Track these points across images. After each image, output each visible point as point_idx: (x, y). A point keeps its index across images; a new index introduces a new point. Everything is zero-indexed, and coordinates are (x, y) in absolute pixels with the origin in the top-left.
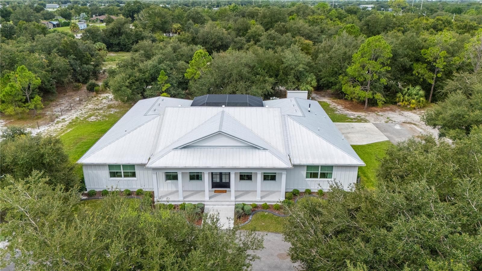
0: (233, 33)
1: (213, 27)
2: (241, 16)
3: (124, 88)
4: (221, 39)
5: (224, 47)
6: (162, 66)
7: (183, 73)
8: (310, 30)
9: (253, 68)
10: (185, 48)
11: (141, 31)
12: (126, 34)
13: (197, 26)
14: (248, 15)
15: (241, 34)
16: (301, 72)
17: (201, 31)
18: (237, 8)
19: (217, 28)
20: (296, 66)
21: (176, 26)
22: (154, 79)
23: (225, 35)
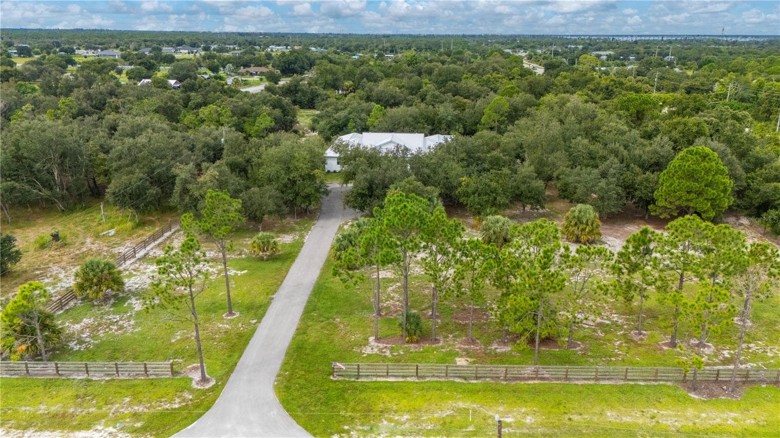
0: (406, 92)
1: (386, 85)
2: (416, 73)
3: (326, 131)
4: (394, 97)
5: (397, 104)
6: (351, 116)
7: (365, 122)
8: (479, 90)
9: (415, 118)
10: (365, 105)
11: (316, 89)
12: (303, 91)
13: (371, 84)
14: (426, 72)
15: (414, 92)
16: (450, 122)
17: (376, 90)
19: (391, 87)
21: (348, 83)
22: (345, 125)
23: (398, 94)
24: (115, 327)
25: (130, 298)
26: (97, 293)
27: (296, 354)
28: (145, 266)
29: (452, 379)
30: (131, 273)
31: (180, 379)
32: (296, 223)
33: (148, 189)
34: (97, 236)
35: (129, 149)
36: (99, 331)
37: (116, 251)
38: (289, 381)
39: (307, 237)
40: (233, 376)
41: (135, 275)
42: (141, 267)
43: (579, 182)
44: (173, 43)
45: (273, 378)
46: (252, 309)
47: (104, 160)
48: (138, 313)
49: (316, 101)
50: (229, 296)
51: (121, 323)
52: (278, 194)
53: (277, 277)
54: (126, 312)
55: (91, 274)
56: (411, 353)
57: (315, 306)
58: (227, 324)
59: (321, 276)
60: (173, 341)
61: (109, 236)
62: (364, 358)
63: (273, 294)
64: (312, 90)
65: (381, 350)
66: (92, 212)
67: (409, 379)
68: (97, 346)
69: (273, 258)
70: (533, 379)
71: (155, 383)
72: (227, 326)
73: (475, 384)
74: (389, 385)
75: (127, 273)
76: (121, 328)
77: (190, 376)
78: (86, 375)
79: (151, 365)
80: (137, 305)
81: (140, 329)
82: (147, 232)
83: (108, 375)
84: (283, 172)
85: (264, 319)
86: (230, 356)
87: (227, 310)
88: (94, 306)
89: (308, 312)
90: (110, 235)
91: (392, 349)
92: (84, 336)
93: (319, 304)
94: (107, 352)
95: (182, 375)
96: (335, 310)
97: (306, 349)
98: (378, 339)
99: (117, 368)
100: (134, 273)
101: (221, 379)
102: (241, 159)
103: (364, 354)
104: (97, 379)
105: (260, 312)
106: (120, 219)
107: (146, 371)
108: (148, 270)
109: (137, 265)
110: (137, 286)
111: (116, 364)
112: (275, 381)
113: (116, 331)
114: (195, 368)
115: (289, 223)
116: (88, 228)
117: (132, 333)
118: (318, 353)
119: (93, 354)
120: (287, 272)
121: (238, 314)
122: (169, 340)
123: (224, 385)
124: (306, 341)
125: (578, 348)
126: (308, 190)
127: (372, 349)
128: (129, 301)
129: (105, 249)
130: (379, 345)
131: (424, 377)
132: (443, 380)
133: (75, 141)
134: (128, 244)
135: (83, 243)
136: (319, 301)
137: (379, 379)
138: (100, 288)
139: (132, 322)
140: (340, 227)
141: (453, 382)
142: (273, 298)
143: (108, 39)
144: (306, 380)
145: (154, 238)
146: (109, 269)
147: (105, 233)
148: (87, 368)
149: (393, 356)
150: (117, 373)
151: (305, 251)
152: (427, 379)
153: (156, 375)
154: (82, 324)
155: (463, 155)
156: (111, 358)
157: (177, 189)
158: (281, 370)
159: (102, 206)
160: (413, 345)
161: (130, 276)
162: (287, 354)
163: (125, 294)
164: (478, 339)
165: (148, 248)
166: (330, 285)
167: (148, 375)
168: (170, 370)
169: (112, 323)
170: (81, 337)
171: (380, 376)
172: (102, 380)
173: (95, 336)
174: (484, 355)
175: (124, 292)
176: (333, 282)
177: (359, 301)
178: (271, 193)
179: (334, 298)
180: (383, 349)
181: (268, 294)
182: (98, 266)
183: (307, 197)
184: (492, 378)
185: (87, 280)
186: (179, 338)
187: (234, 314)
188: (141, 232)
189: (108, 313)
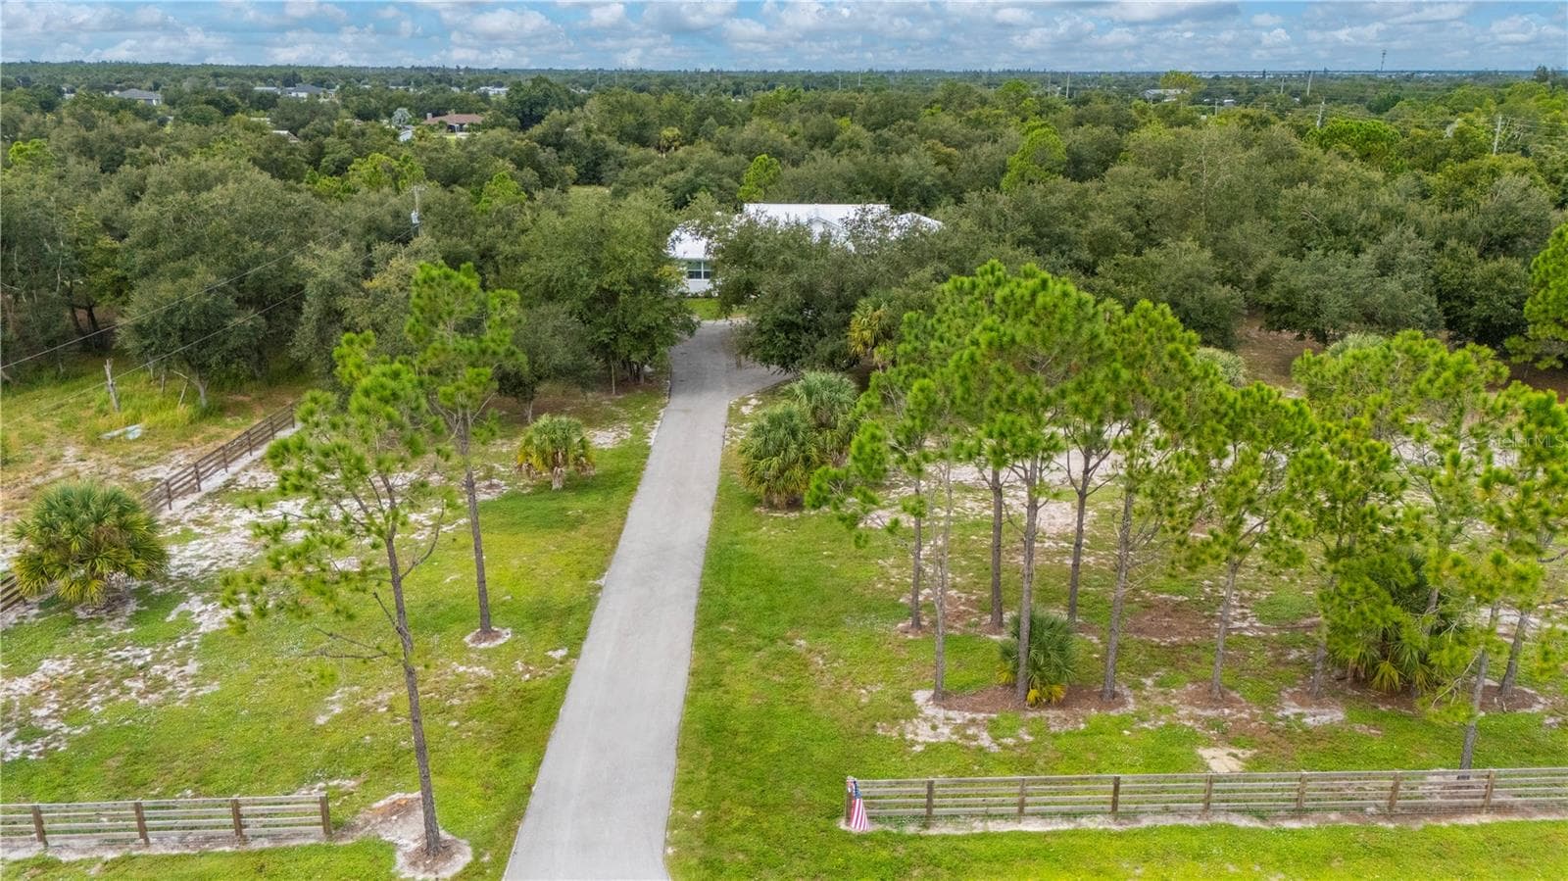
0: (804, 143)
1: (763, 130)
4: (781, 154)
6: (702, 179)
7: (733, 194)
9: (849, 183)
10: (725, 161)
11: (602, 141)
12: (574, 145)
13: (724, 129)
14: (832, 110)
15: (818, 146)
17: (738, 138)
18: (799, 97)
19: (772, 131)
20: (921, 178)
21: (670, 133)
23: (789, 145)
24: (140, 684)
25: (184, 598)
26: (85, 582)
27: (709, 750)
28: (226, 512)
29: (1222, 820)
30: (186, 531)
31: (355, 848)
32: (618, 404)
33: (228, 317)
34: (95, 441)
35: (178, 219)
36: (88, 696)
37: (145, 475)
38: (709, 842)
39: (653, 434)
40: (526, 829)
41: (197, 536)
42: (216, 513)
43: (1326, 286)
44: (275, 79)
45: (659, 834)
46: (547, 618)
47: (114, 251)
48: (210, 641)
49: (604, 167)
50: (482, 582)
51: (156, 670)
52: (574, 325)
53: (600, 531)
54: (176, 639)
55: (65, 529)
56: (1056, 736)
57: (726, 605)
58: (479, 663)
59: (718, 527)
60: (321, 720)
61: (130, 442)
62: (918, 757)
63: (598, 575)
64: (594, 141)
65: (960, 729)
66: (82, 387)
67: (1087, 823)
68: (81, 745)
69: (578, 485)
70: (1476, 810)
71: (270, 868)
72: (482, 671)
73: (1302, 835)
74: (1033, 845)
75: (177, 529)
76: (158, 684)
77: (387, 838)
78: (40, 845)
79: (252, 804)
80: (209, 617)
81: (216, 686)
82: (231, 429)
83: (112, 843)
84: (583, 270)
85: (586, 646)
86: (505, 764)
87: (477, 622)
88: (75, 622)
89: (710, 624)
90: (131, 437)
91: (993, 727)
92: (43, 712)
93: (734, 600)
94: (112, 763)
95: (359, 835)
96: (785, 616)
97: (736, 733)
98: (942, 697)
99: (141, 819)
100: (197, 530)
101: (491, 842)
102: (468, 247)
103: (913, 743)
104: (74, 857)
105: (572, 623)
106: (157, 399)
107: (239, 826)
108: (235, 522)
109: (204, 510)
110: (205, 564)
111: (138, 808)
112: (667, 843)
113: (140, 694)
114: (402, 810)
115: (599, 404)
116: (70, 424)
117: (192, 699)
118: (774, 748)
119: (67, 772)
120: (624, 517)
121: (507, 635)
122: (310, 719)
123: (500, 863)
124: (728, 709)
125: (1537, 708)
126: (646, 318)
127: (934, 728)
128: (183, 607)
129: (116, 471)
130: (951, 714)
131: (1133, 816)
132: (1193, 822)
133: (37, 205)
134: (181, 458)
135: (54, 459)
136: (730, 591)
137: (993, 827)
138: (93, 569)
139: (192, 667)
140: (731, 409)
141: (1232, 829)
142: (600, 588)
143: (136, 74)
144: (763, 835)
145: (249, 443)
146: (122, 513)
147: (116, 433)
148: (39, 822)
149: (1005, 747)
150: (143, 835)
151: (655, 466)
152: (1146, 822)
153: (274, 837)
154: (38, 676)
155: (1026, 230)
156: (126, 784)
157: (311, 310)
158: (676, 803)
159: (108, 368)
160: (1051, 713)
161: (186, 536)
162: (682, 750)
163: (170, 588)
164: (1232, 688)
165: (234, 468)
166: (750, 549)
167: (245, 840)
168: (318, 818)
169: (131, 673)
170: (30, 717)
171: (990, 816)
172: (92, 862)
173: (75, 713)
174: (1272, 736)
175: (166, 580)
176: (754, 541)
177: (847, 591)
178: (557, 323)
179: (770, 581)
180: (965, 726)
181: (583, 576)
182: (86, 506)
183: (645, 336)
184: (1344, 811)
185: (51, 546)
186: (338, 710)
187: (498, 635)
188: (213, 430)
189: (116, 642)
